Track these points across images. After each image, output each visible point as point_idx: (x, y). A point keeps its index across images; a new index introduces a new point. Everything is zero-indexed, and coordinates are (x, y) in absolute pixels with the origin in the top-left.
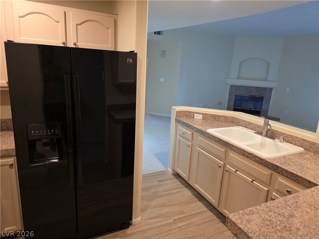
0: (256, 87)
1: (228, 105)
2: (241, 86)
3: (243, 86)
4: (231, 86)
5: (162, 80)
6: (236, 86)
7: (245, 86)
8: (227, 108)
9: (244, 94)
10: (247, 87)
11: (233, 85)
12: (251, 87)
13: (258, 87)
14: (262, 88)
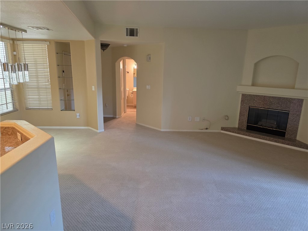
0: (278, 98)
1: (239, 120)
2: (256, 96)
3: (259, 96)
4: (243, 95)
5: (148, 87)
6: (250, 95)
7: (262, 96)
8: (239, 124)
9: (261, 107)
10: (265, 96)
11: (245, 95)
12: (270, 97)
13: (280, 98)
14: (287, 99)
